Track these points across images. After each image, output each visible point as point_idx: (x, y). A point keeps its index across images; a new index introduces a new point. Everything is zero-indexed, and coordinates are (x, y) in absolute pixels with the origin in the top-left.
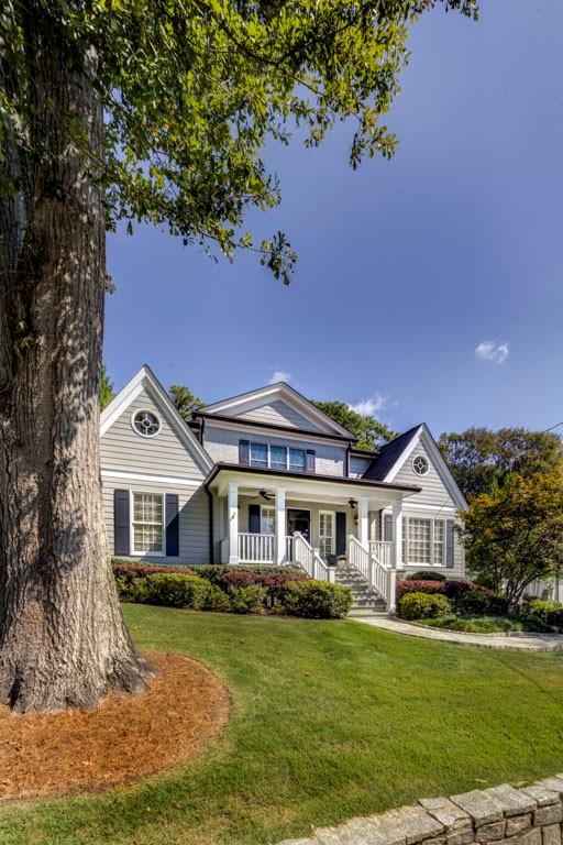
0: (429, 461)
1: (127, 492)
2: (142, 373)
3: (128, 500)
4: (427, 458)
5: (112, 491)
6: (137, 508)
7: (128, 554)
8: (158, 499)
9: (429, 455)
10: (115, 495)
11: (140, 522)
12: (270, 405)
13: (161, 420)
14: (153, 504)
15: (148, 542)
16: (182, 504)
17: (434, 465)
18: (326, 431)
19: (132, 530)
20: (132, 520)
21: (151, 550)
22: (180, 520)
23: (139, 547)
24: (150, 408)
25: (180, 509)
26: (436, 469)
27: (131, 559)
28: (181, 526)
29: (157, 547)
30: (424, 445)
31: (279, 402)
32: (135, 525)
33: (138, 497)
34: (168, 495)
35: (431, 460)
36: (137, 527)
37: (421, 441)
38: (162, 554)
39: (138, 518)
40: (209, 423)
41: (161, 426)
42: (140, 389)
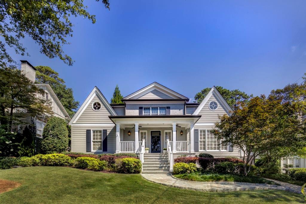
0: (218, 103)
1: (90, 130)
2: (95, 89)
3: (90, 133)
4: (217, 102)
5: (86, 131)
6: (94, 136)
7: (90, 151)
8: (100, 131)
9: (218, 100)
10: (86, 132)
11: (95, 140)
12: (151, 92)
13: (101, 104)
14: (99, 134)
15: (97, 147)
16: (108, 133)
17: (221, 104)
18: (175, 98)
19: (92, 143)
20: (92, 140)
21: (98, 150)
22: (108, 139)
23: (94, 149)
24: (98, 101)
25: (107, 134)
26: (222, 106)
27: (92, 153)
28: (108, 141)
29: (100, 149)
30: (215, 96)
31: (155, 90)
32: (93, 141)
33: (94, 132)
34: (103, 130)
35: (219, 102)
36: (94, 142)
37: (213, 94)
38: (101, 151)
39: (94, 139)
40: (127, 103)
41: (101, 106)
42: (95, 95)
